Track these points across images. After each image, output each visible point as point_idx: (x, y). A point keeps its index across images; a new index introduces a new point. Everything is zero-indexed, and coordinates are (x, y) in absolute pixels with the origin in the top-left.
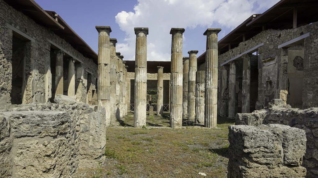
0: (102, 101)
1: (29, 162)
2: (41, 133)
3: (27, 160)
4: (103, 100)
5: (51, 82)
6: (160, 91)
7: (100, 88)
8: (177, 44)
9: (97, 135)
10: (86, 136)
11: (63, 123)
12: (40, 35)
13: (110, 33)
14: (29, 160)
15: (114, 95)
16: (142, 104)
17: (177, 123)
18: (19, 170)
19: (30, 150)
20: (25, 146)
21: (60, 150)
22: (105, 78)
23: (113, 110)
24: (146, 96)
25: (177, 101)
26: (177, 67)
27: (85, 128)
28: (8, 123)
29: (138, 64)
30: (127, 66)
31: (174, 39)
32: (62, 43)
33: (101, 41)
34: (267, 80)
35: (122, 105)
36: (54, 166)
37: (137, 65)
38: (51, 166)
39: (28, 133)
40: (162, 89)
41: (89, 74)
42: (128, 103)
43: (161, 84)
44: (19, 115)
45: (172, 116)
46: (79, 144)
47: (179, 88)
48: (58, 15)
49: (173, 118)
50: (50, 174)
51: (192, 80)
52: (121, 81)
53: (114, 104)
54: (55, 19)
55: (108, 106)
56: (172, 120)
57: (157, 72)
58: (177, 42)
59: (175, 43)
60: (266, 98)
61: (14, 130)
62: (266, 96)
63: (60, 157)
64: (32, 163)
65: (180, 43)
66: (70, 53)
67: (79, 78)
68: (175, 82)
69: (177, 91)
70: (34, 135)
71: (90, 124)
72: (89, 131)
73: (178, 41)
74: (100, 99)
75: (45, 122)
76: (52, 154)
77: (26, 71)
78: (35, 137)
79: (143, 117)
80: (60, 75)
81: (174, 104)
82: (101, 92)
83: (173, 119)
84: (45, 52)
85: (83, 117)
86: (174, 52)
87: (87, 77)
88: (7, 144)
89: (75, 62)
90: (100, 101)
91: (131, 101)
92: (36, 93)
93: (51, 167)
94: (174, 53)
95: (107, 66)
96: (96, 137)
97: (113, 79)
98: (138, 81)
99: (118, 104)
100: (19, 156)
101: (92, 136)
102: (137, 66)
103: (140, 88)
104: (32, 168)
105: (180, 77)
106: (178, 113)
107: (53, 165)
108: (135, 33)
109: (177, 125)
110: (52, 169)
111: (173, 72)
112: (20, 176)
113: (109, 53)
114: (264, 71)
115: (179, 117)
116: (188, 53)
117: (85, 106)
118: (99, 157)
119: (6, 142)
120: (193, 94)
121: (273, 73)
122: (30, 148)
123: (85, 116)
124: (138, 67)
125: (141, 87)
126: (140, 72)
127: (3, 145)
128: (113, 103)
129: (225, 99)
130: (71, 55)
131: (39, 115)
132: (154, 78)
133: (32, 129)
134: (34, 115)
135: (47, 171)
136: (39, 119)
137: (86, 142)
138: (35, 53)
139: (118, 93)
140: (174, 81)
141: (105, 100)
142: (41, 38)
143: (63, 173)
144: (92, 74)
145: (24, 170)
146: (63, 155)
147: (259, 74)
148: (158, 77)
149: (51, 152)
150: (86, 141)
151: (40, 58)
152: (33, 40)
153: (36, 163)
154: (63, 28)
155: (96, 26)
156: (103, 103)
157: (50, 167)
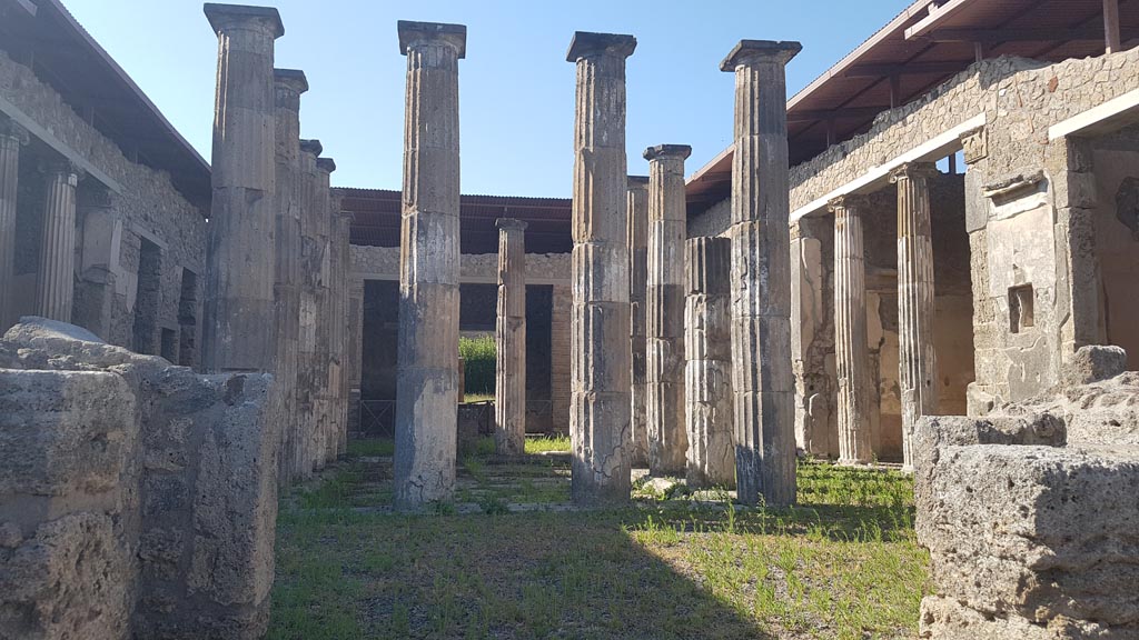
4: (235, 369)
6: (509, 334)
10: (171, 540)
16: (437, 390)
17: (606, 480)
22: (248, 259)
25: (605, 377)
27: (168, 493)
29: (420, 197)
32: (17, 84)
34: (1012, 284)
40: (518, 324)
41: (148, 248)
42: (351, 393)
43: (515, 303)
47: (614, 313)
51: (665, 283)
52: (324, 283)
58: (600, 100)
60: (1012, 367)
62: (1012, 355)
66: (56, 134)
68: (595, 287)
69: (604, 328)
71: (198, 471)
74: (218, 365)
79: (440, 455)
87: (138, 260)
89: (79, 182)
95: (258, 200)
96: (229, 541)
98: (419, 279)
102: (412, 204)
103: (430, 312)
106: (611, 432)
109: (608, 493)
114: (996, 243)
120: (670, 345)
121: (1037, 250)
123: (172, 427)
124: (417, 209)
129: (817, 375)
130: (59, 146)
139: (308, 339)
140: (590, 279)
141: (243, 370)
144: (164, 247)
147: (974, 256)
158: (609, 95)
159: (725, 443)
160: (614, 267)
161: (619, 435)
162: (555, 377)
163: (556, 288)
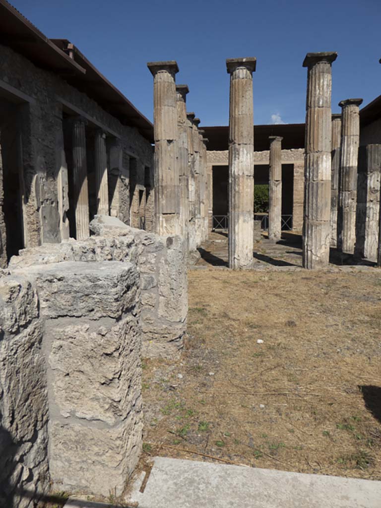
0: (164, 216)
1: (74, 365)
2: (93, 310)
3: (71, 360)
4: (167, 214)
5: (66, 179)
6: (274, 188)
7: (160, 191)
8: (319, 87)
9: (173, 296)
10: (151, 298)
11: (128, 288)
12: (44, 89)
13: (176, 75)
14: (75, 361)
15: (185, 202)
16: (244, 221)
17: (317, 259)
18: (58, 378)
19: (75, 342)
20: (66, 334)
21: (126, 341)
22: (169, 169)
23: (184, 232)
24: (253, 204)
25: (319, 214)
26: (320, 139)
27: (149, 281)
28: (35, 292)
29: (236, 137)
30: (207, 139)
31: (313, 79)
32: (82, 101)
33: (159, 93)
35: (199, 220)
36: (119, 374)
37: (233, 139)
38: (114, 374)
39: (70, 310)
40: (278, 184)
41: (132, 159)
42: (209, 214)
43: (277, 174)
44: (53, 276)
45: (307, 245)
46: (140, 312)
47: (324, 185)
48: (74, 47)
49: (309, 249)
50: (114, 389)
51: (348, 166)
52: (197, 172)
53: (186, 221)
54: (69, 55)
55: (176, 225)
56: (307, 252)
57: (268, 149)
58: (319, 85)
59: (315, 87)
61: (44, 303)
63: (127, 355)
64: (80, 367)
65: (325, 87)
66: (97, 119)
67: (114, 169)
68: (315, 174)
69: (319, 192)
70: (79, 314)
71: (159, 274)
72: (158, 288)
73: (322, 81)
74: (161, 212)
75: (101, 291)
76: (115, 351)
77: (24, 161)
78: (82, 317)
79: (247, 247)
80: (81, 165)
81: (313, 219)
82: (162, 197)
83: (309, 252)
84: (53, 122)
85: (145, 259)
86: (312, 106)
87: (129, 164)
88: (37, 331)
89: (106, 137)
90: (161, 216)
91: (213, 210)
92: (42, 203)
93: (115, 376)
94: (312, 109)
95: (172, 144)
96: (172, 299)
97: (183, 169)
98: (236, 174)
99: (192, 218)
100: (57, 352)
101: (163, 297)
102: (233, 141)
103: (241, 188)
104: (82, 377)
105: (326, 162)
106: (320, 239)
107: (118, 372)
108: (228, 70)
109: (318, 263)
110: (117, 379)
111: (310, 150)
112: (61, 389)
113: (176, 117)
115: (323, 246)
116: (340, 105)
117: (149, 238)
118: (178, 338)
119: (35, 328)
120: (349, 194)
122: (75, 338)
123: (149, 257)
124: (235, 143)
125: (243, 187)
126: (239, 154)
127: (31, 334)
128: (184, 217)
130: (98, 123)
131: (87, 277)
132: (260, 161)
133: (77, 304)
134: (79, 277)
135: (108, 383)
136: (89, 284)
137: (153, 309)
138: (37, 127)
139: (192, 197)
140: (313, 170)
141: (170, 214)
142: (46, 96)
143: (132, 384)
144: (136, 156)
145: (67, 378)
146: (131, 351)
148: (270, 159)
149: (113, 348)
150: (153, 306)
151: (46, 135)
152: (32, 101)
153: (86, 367)
154: (84, 71)
155: (148, 63)
156: (167, 221)
157: (113, 376)
158: (323, 82)
159: (373, 240)
160: (324, 164)
161: (324, 239)
162: (294, 205)
163: (295, 165)
